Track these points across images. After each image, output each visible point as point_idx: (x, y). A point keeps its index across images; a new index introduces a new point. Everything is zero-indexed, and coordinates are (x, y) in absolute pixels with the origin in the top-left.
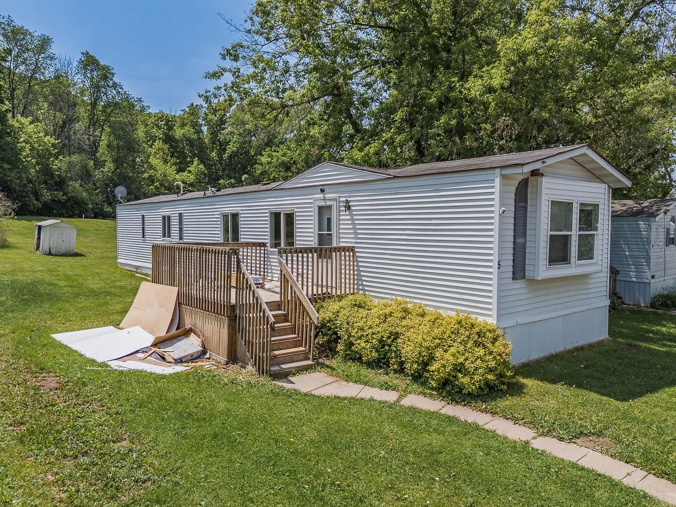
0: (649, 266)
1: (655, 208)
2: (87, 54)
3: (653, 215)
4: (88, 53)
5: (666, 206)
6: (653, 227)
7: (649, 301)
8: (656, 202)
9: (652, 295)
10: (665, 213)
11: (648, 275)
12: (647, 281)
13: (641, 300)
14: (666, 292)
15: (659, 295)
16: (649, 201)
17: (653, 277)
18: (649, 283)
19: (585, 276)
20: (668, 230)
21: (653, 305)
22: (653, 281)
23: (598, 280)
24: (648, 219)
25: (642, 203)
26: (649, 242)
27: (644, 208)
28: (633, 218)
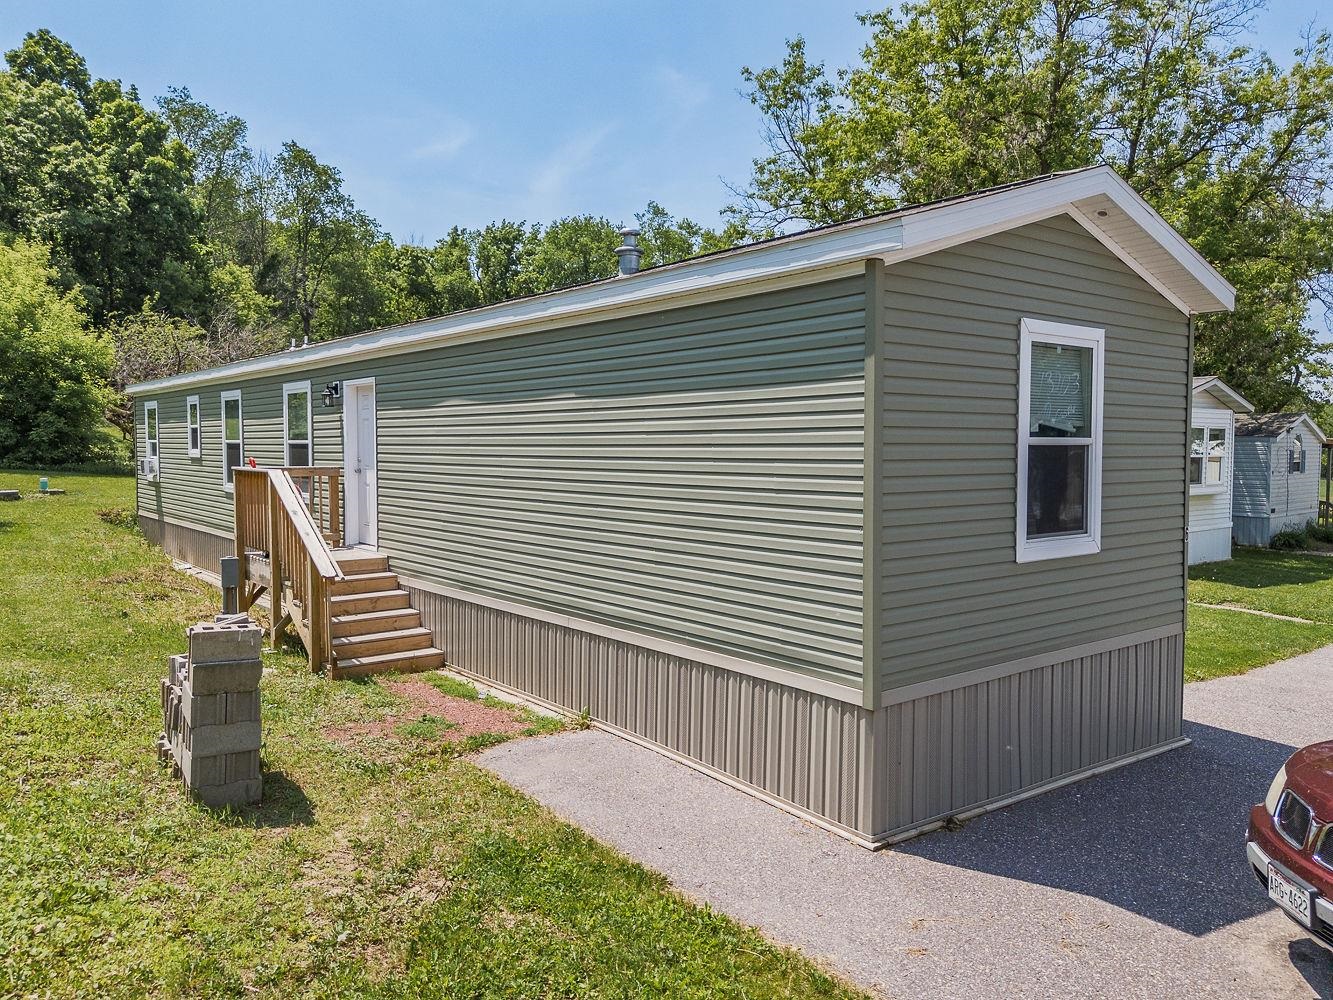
0: (1268, 497)
1: (1276, 425)
2: (292, 146)
3: (1274, 434)
4: (295, 144)
5: (1290, 422)
6: (1273, 449)
7: (1267, 541)
8: (1276, 417)
9: (1270, 534)
10: (1288, 431)
11: (1267, 508)
12: (1265, 516)
13: (1259, 540)
14: (1289, 530)
15: (1281, 534)
16: (1268, 415)
17: (1273, 511)
18: (1269, 519)
19: (1210, 496)
20: (1292, 453)
21: (1272, 545)
22: (1273, 516)
23: (1222, 502)
24: (1266, 439)
25: (1260, 419)
26: (1268, 468)
27: (1262, 424)
28: (1247, 438)
